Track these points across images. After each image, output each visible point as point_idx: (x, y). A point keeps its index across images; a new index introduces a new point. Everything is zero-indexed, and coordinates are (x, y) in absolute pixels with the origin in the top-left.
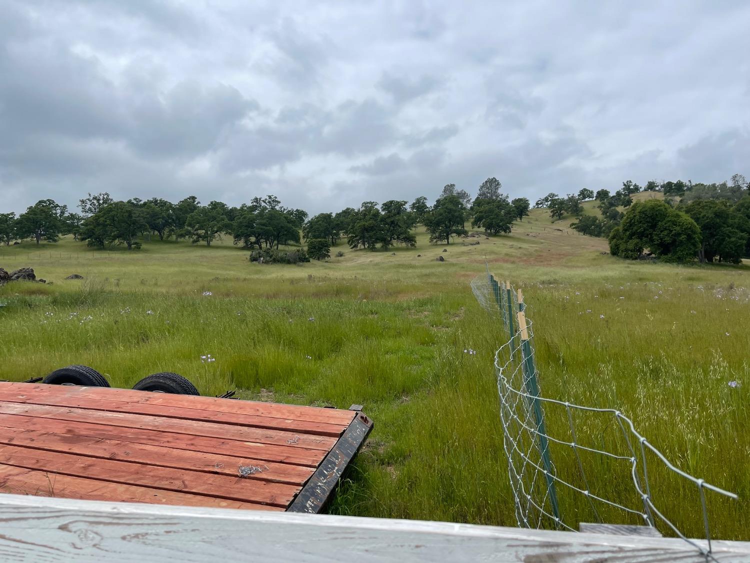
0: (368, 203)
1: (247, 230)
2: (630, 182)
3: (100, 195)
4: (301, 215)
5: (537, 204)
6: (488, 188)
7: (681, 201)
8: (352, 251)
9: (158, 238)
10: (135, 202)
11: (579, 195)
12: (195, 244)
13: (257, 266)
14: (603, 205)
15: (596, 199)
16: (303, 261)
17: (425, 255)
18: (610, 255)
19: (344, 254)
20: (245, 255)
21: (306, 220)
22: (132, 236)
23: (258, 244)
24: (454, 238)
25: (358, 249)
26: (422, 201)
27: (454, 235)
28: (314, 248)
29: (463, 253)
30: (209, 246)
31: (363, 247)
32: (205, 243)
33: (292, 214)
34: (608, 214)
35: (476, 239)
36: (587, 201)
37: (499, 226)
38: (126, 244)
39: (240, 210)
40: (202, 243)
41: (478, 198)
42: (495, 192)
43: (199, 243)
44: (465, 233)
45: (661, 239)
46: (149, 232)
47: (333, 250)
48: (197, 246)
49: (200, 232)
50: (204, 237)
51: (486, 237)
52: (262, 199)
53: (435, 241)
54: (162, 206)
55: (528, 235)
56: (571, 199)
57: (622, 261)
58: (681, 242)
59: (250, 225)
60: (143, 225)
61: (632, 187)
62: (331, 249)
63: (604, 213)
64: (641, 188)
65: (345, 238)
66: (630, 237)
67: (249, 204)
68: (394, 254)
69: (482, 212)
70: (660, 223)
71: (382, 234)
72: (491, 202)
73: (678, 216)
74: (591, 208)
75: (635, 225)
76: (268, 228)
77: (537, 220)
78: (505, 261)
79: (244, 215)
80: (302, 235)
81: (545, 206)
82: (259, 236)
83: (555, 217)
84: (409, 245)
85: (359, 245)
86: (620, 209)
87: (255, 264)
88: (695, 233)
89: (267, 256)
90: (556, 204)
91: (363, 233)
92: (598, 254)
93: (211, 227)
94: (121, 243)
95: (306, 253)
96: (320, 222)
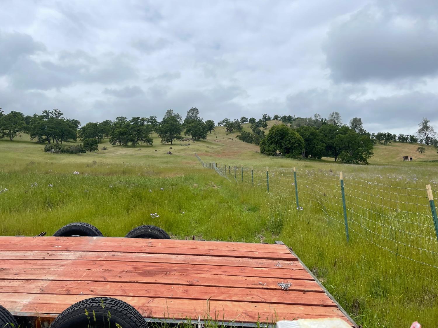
0: (120, 117)
1: (40, 131)
2: (266, 114)
4: (76, 123)
5: (219, 124)
6: (192, 114)
7: (291, 126)
8: (112, 147)
11: (240, 120)
13: (49, 155)
14: (253, 126)
15: (249, 123)
16: (81, 152)
17: (159, 151)
18: (260, 153)
19: (107, 149)
20: (40, 147)
21: (80, 127)
23: (48, 141)
24: (176, 141)
25: (116, 145)
26: (154, 118)
27: (175, 139)
28: (88, 144)
29: (182, 150)
30: (11, 141)
31: (119, 144)
32: (9, 139)
33: (70, 122)
34: (255, 131)
35: (187, 142)
36: (245, 124)
37: (200, 135)
39: (33, 118)
40: (6, 138)
41: (186, 118)
42: (196, 116)
43: (4, 138)
44: (182, 138)
45: (286, 145)
47: (100, 146)
48: (3, 140)
50: (8, 135)
51: (193, 141)
52: (50, 112)
53: (164, 142)
55: (215, 141)
56: (237, 122)
57: (267, 156)
58: (295, 147)
59: (42, 128)
61: (267, 117)
63: (253, 131)
64: (271, 118)
65: (106, 138)
66: (271, 144)
67: (40, 114)
68: (140, 149)
69: (190, 127)
70: (285, 137)
71: (132, 137)
72: (194, 121)
73: (293, 133)
74: (247, 128)
75: (273, 138)
76: (56, 130)
77: (218, 133)
78: (207, 155)
79: (37, 121)
80: (78, 135)
81: (223, 125)
82: (48, 135)
83: (228, 132)
84: (149, 144)
85: (117, 143)
86: (261, 129)
87: (48, 153)
88: (302, 143)
89: (57, 148)
90: (228, 125)
91: (120, 136)
92: (253, 152)
93: (13, 128)
95: (83, 147)
96: (91, 128)
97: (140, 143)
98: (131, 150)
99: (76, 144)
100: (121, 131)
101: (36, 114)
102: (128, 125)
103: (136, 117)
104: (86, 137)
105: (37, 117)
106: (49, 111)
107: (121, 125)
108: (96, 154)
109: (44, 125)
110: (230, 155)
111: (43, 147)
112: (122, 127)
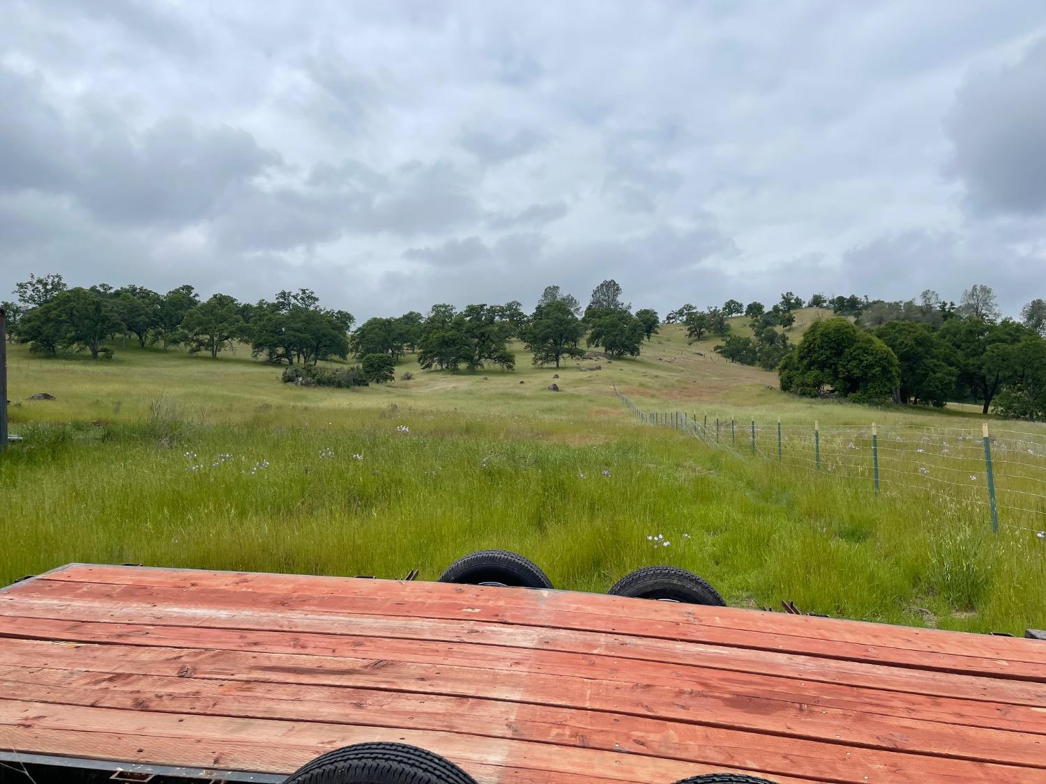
0: (440, 306)
1: (273, 337)
2: (791, 294)
3: (48, 277)
4: (345, 318)
5: (668, 318)
6: (604, 294)
7: (856, 322)
8: (423, 373)
9: (138, 344)
10: (102, 290)
11: (724, 309)
12: (195, 355)
13: (292, 390)
14: (757, 324)
15: (746, 315)
16: (359, 385)
17: (530, 382)
18: (779, 390)
19: (414, 377)
20: (273, 373)
21: (353, 328)
22: (100, 338)
23: (288, 358)
24: (566, 360)
25: (433, 369)
26: (514, 307)
27: (566, 355)
28: (372, 366)
29: (581, 381)
30: (214, 358)
31: (439, 367)
32: (209, 353)
33: (332, 316)
34: (763, 335)
35: (593, 363)
36: (734, 318)
37: (624, 346)
38: (89, 352)
39: (257, 308)
40: (204, 352)
41: (590, 306)
42: (614, 300)
43: (199, 354)
45: (849, 372)
46: (126, 335)
47: (399, 371)
48: (197, 357)
49: (201, 337)
50: (208, 345)
51: (607, 360)
52: (292, 294)
53: (540, 362)
54: (144, 297)
55: (660, 359)
56: (714, 313)
57: (797, 398)
58: (874, 375)
59: (276, 332)
60: (117, 324)
61: (793, 301)
62: (395, 368)
63: (758, 334)
64: (804, 302)
65: (411, 354)
66: (808, 367)
67: (272, 300)
68: (486, 379)
69: (600, 326)
70: (846, 350)
71: (468, 350)
72: (609, 312)
73: (870, 341)
74: (741, 327)
75: (815, 352)
76: (304, 335)
77: (669, 340)
78: (643, 394)
79: (264, 315)
80: (350, 346)
81: (678, 322)
82: (289, 347)
83: (693, 338)
84: (505, 367)
85: (434, 365)
86: (779, 329)
87: (290, 387)
88: (892, 365)
89: (307, 375)
90: (694, 319)
91: (441, 348)
92: (762, 388)
93: (218, 331)
94: (81, 349)
95: (362, 372)
96: (376, 330)
97: (487, 364)
98: (466, 380)
99: (346, 367)
100: (443, 336)
101: (263, 300)
102: (459, 323)
103: (476, 303)
104: (368, 351)
105: (265, 306)
106: (289, 293)
107: (444, 322)
108: (390, 389)
109: (281, 324)
110: (701, 395)
111: (280, 372)
112: (446, 327)
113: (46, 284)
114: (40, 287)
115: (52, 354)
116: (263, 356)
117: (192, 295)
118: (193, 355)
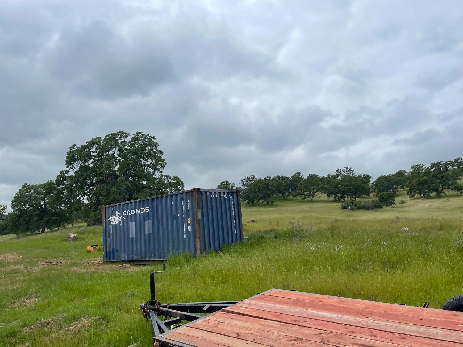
0: (416, 165)
1: (335, 189)
3: (250, 176)
4: (367, 178)
8: (411, 199)
9: (282, 198)
10: (268, 179)
12: (304, 200)
13: (346, 213)
16: (378, 208)
19: (406, 202)
20: (337, 205)
21: (372, 181)
22: (269, 197)
23: (343, 198)
25: (416, 197)
30: (312, 201)
31: (419, 196)
32: (309, 199)
33: (361, 177)
38: (266, 203)
39: (327, 178)
40: (307, 199)
43: (305, 200)
46: (278, 195)
47: (397, 200)
48: (305, 201)
49: (305, 193)
50: (309, 196)
54: (283, 179)
59: (337, 187)
60: (274, 191)
62: (395, 198)
65: (403, 191)
67: (333, 173)
68: (448, 200)
71: (435, 186)
76: (349, 187)
79: (330, 180)
80: (371, 190)
82: (343, 193)
84: (459, 193)
85: (416, 195)
87: (345, 211)
89: (353, 205)
91: (419, 186)
93: (312, 189)
94: (263, 202)
95: (378, 202)
96: (383, 181)
97: (447, 192)
98: (436, 201)
99: (370, 200)
100: (420, 180)
101: (330, 174)
102: (428, 172)
103: (436, 162)
104: (380, 191)
105: (331, 177)
106: (341, 169)
107: (419, 173)
108: (394, 209)
109: (338, 183)
111: (340, 204)
112: (420, 175)
113: (250, 179)
114: (248, 180)
115: (254, 204)
116: (332, 198)
117: (300, 176)
118: (303, 201)
